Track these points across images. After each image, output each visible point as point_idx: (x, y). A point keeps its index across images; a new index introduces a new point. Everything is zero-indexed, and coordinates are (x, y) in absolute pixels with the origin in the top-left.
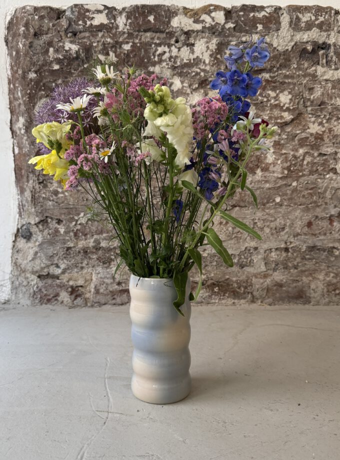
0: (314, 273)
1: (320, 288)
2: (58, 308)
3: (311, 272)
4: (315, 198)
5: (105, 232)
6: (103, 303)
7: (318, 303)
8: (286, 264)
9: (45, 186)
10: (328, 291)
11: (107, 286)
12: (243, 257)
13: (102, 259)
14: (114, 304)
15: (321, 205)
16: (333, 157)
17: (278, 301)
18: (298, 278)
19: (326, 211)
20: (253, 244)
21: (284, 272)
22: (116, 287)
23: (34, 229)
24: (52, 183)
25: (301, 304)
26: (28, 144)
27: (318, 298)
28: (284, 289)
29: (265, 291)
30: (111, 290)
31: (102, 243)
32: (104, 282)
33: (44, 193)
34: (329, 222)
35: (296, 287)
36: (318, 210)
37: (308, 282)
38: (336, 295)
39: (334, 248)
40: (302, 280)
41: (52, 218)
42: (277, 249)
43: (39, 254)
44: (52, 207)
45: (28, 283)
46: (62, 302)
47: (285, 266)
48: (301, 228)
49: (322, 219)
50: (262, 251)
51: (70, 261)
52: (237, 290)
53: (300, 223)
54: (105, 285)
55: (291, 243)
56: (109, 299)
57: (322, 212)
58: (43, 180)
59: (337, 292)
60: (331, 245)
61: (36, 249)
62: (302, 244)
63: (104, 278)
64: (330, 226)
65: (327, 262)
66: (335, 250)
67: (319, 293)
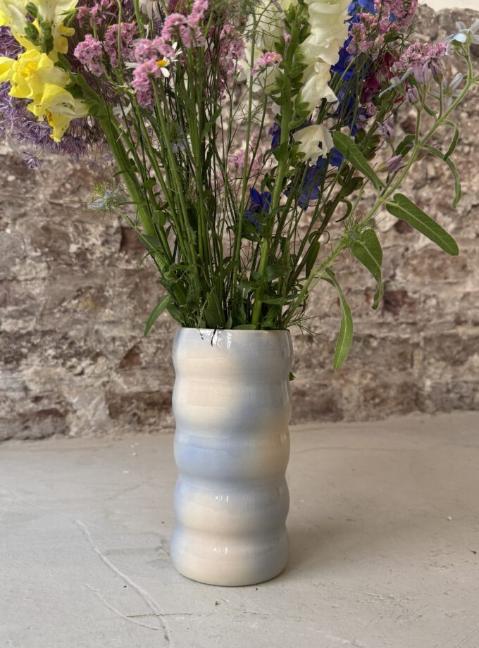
0: (347, 374)
1: (355, 397)
3: (341, 372)
4: (347, 261)
5: (11, 304)
6: (6, 437)
7: (353, 419)
8: (309, 360)
10: (365, 400)
11: (12, 405)
13: (5, 354)
14: (27, 438)
15: (355, 272)
16: (370, 203)
17: (299, 418)
18: (326, 382)
19: (362, 282)
21: (307, 372)
22: (32, 405)
25: (330, 420)
27: (353, 411)
28: (307, 398)
30: (21, 411)
31: (4, 324)
32: (7, 398)
34: (365, 297)
35: (323, 395)
36: (352, 279)
37: (339, 386)
38: (376, 405)
39: (371, 336)
40: (331, 384)
47: (308, 363)
48: (329, 305)
49: (356, 293)
53: (327, 298)
54: (8, 403)
55: (316, 327)
56: (17, 430)
57: (356, 283)
59: (377, 400)
60: (367, 332)
62: (331, 330)
63: (7, 390)
64: (366, 304)
65: (362, 357)
66: (372, 340)
67: (354, 403)
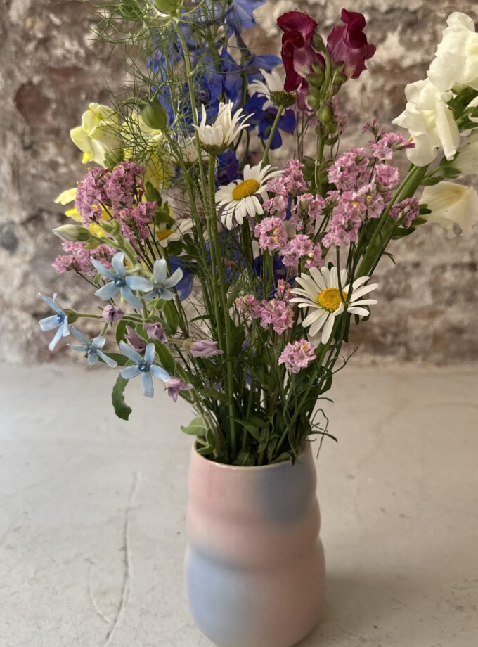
2: (67, 369)
8: (470, 292)
9: (35, 154)
12: (391, 280)
17: (453, 358)
20: (412, 257)
21: (467, 306)
23: (20, 232)
24: (46, 148)
26: (3, 76)
28: (466, 336)
29: (430, 341)
33: (34, 167)
41: (50, 213)
42: (455, 266)
43: (32, 277)
44: (48, 192)
45: (17, 326)
46: (75, 360)
47: (469, 296)
50: (428, 270)
51: (86, 289)
52: (381, 339)
58: (32, 143)
61: (26, 267)
